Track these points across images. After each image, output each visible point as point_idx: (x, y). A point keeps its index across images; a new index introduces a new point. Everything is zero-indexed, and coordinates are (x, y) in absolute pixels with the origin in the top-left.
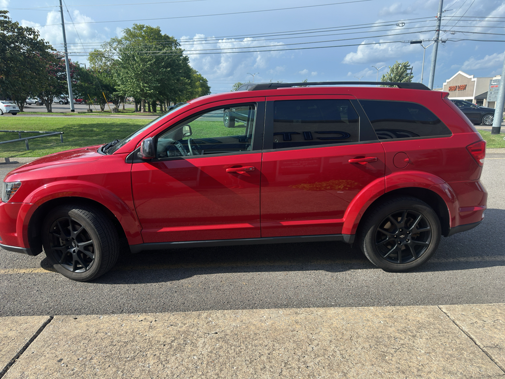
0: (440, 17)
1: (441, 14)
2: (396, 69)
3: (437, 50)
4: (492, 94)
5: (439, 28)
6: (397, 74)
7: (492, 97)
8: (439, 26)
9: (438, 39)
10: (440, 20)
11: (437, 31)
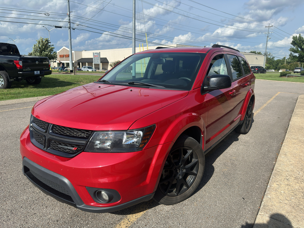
0: (69, 15)
1: (69, 13)
2: (42, 42)
3: (71, 33)
4: (96, 60)
5: (70, 21)
6: (43, 45)
7: (96, 61)
8: (70, 20)
9: (70, 27)
10: (69, 16)
11: (69, 22)
